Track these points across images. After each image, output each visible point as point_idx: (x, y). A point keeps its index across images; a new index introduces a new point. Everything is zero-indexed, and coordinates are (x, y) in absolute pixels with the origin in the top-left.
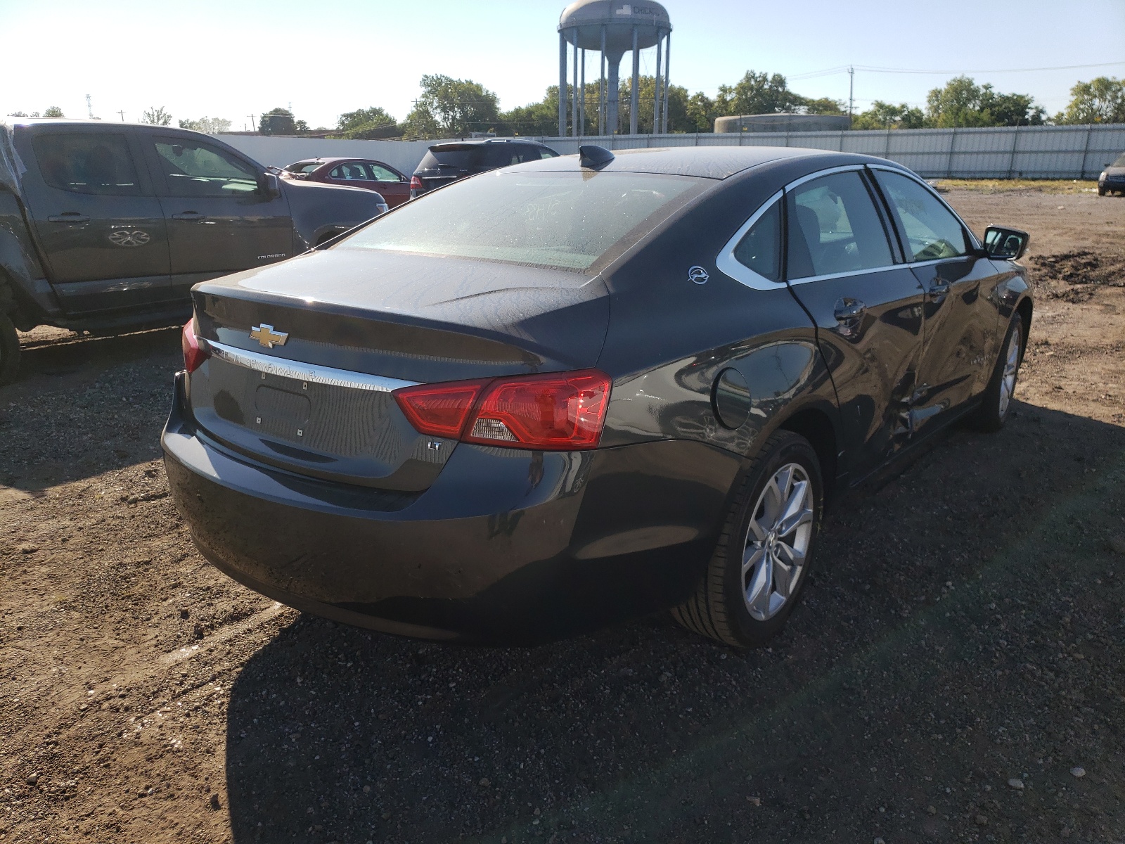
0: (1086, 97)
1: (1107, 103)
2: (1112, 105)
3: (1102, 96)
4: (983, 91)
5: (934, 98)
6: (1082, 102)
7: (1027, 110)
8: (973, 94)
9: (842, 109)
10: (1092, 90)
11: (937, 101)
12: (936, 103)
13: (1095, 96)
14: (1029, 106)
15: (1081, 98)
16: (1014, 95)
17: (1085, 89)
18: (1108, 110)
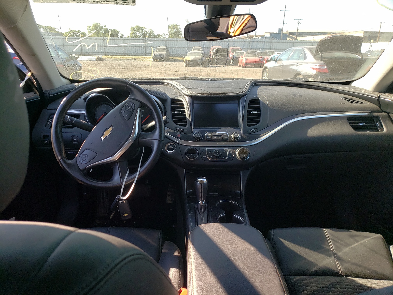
0: (134, 31)
1: (140, 33)
2: (142, 34)
3: (138, 31)
4: (104, 27)
5: (89, 29)
6: (134, 33)
7: (118, 34)
8: (101, 28)
9: (57, 30)
10: (135, 29)
11: (90, 29)
12: (90, 30)
13: (137, 31)
14: (119, 33)
15: (133, 32)
16: (114, 29)
17: (134, 29)
18: (141, 36)
